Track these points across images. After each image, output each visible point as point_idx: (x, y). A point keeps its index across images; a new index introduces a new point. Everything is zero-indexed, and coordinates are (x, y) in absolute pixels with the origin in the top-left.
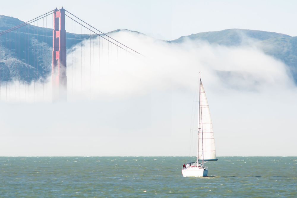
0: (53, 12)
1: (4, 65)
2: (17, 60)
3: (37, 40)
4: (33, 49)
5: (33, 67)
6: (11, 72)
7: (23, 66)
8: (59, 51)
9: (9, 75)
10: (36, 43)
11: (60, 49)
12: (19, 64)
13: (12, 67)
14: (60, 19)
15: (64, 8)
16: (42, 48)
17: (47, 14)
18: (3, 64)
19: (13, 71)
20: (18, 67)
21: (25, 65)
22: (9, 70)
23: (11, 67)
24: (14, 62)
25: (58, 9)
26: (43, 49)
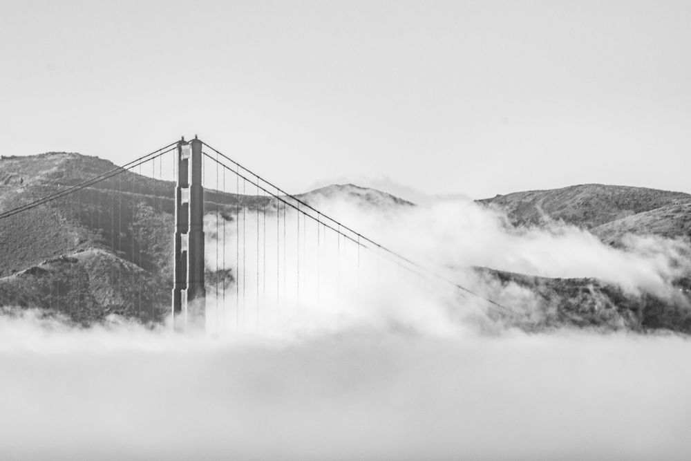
0: (175, 145)
1: (77, 264)
2: (105, 253)
3: (151, 208)
4: (142, 229)
5: (141, 270)
6: (92, 278)
7: (118, 267)
8: (188, 233)
9: (86, 286)
10: (150, 215)
11: (189, 230)
12: (109, 261)
13: (95, 268)
14: (190, 161)
15: (198, 139)
16: (163, 226)
17: (161, 152)
18: (75, 261)
19: (97, 277)
20: (107, 268)
21: (124, 264)
22: (87, 275)
23: (91, 269)
24: (98, 258)
25: (187, 140)
26: (166, 229)
